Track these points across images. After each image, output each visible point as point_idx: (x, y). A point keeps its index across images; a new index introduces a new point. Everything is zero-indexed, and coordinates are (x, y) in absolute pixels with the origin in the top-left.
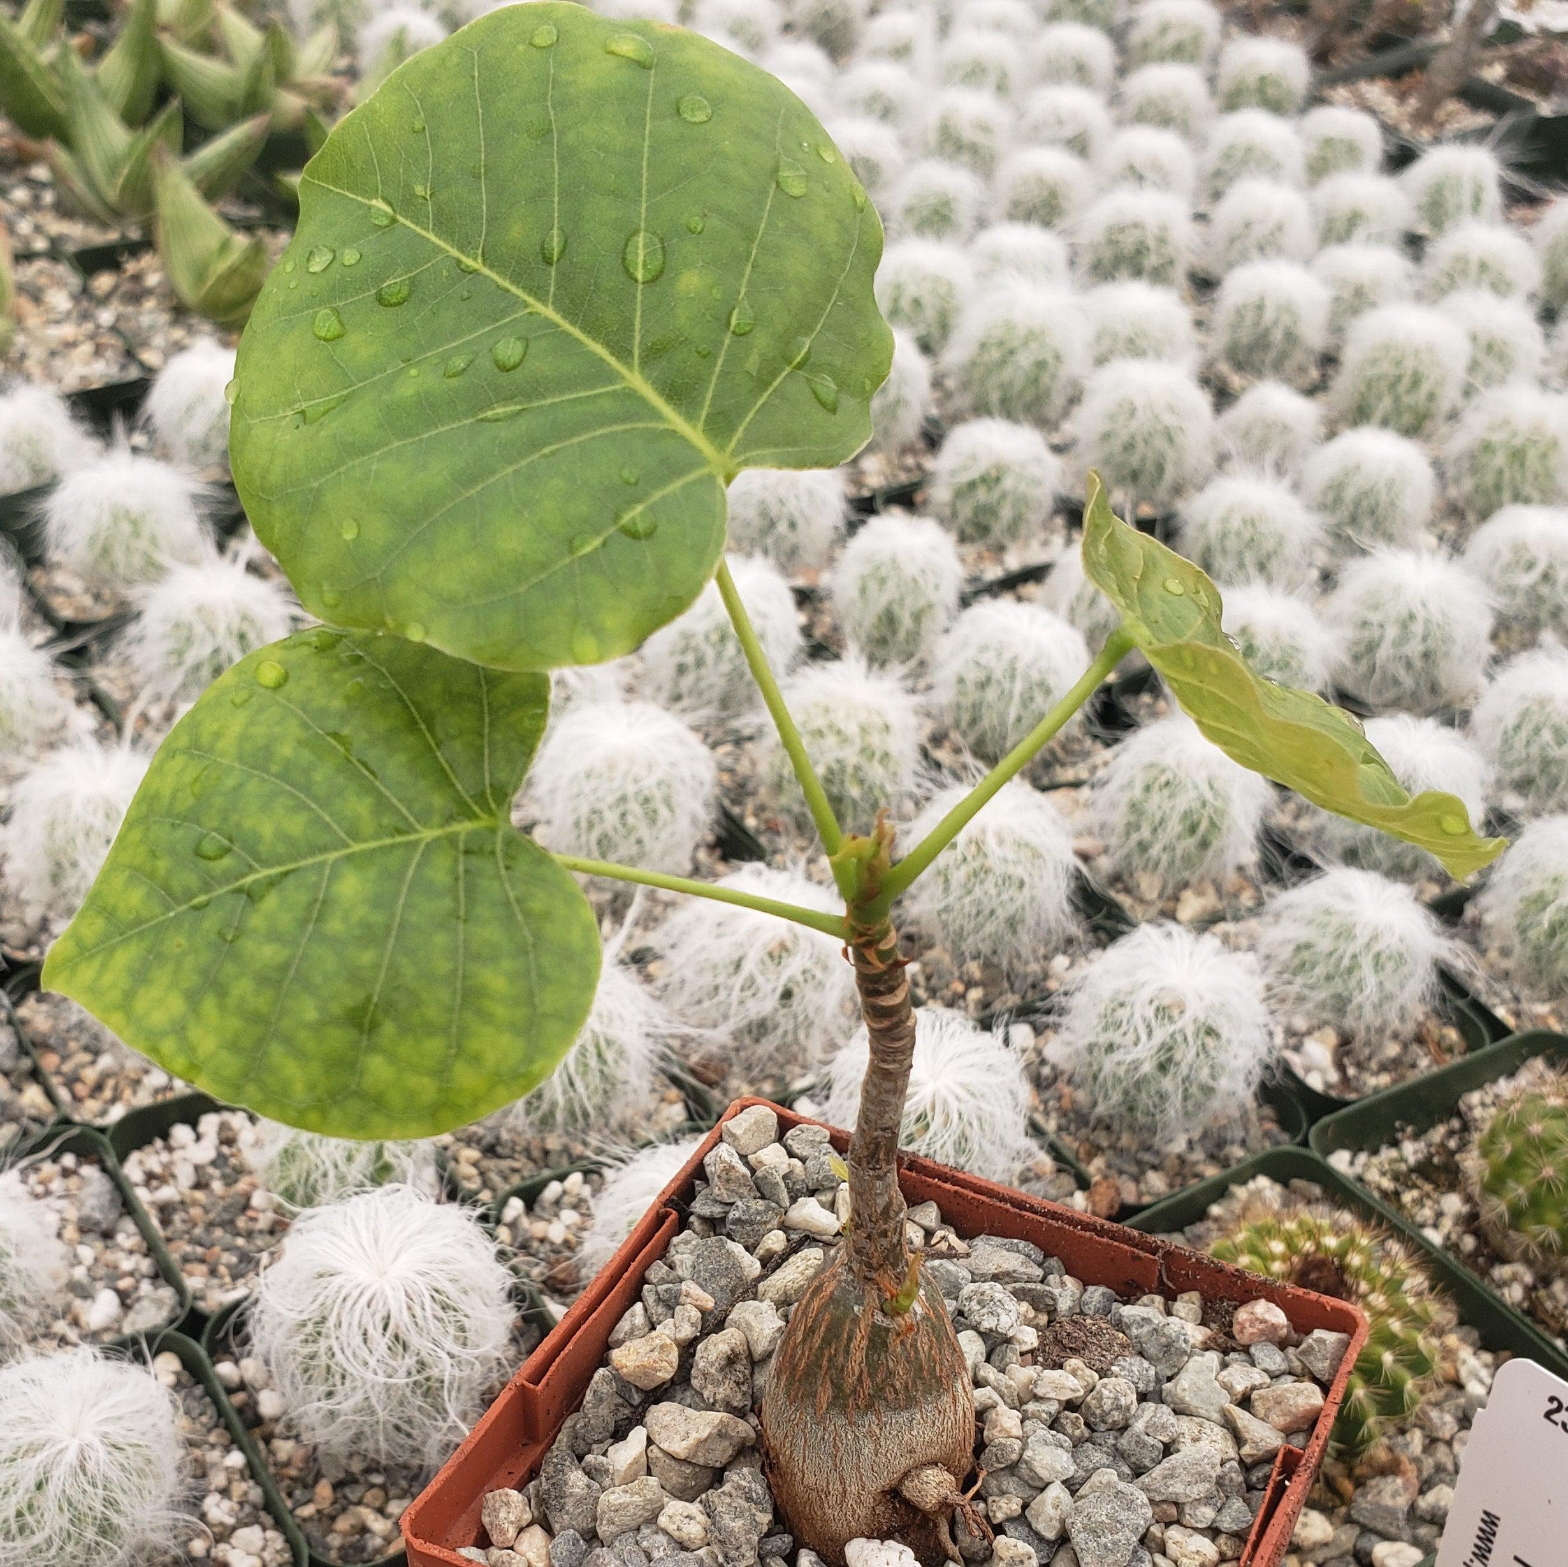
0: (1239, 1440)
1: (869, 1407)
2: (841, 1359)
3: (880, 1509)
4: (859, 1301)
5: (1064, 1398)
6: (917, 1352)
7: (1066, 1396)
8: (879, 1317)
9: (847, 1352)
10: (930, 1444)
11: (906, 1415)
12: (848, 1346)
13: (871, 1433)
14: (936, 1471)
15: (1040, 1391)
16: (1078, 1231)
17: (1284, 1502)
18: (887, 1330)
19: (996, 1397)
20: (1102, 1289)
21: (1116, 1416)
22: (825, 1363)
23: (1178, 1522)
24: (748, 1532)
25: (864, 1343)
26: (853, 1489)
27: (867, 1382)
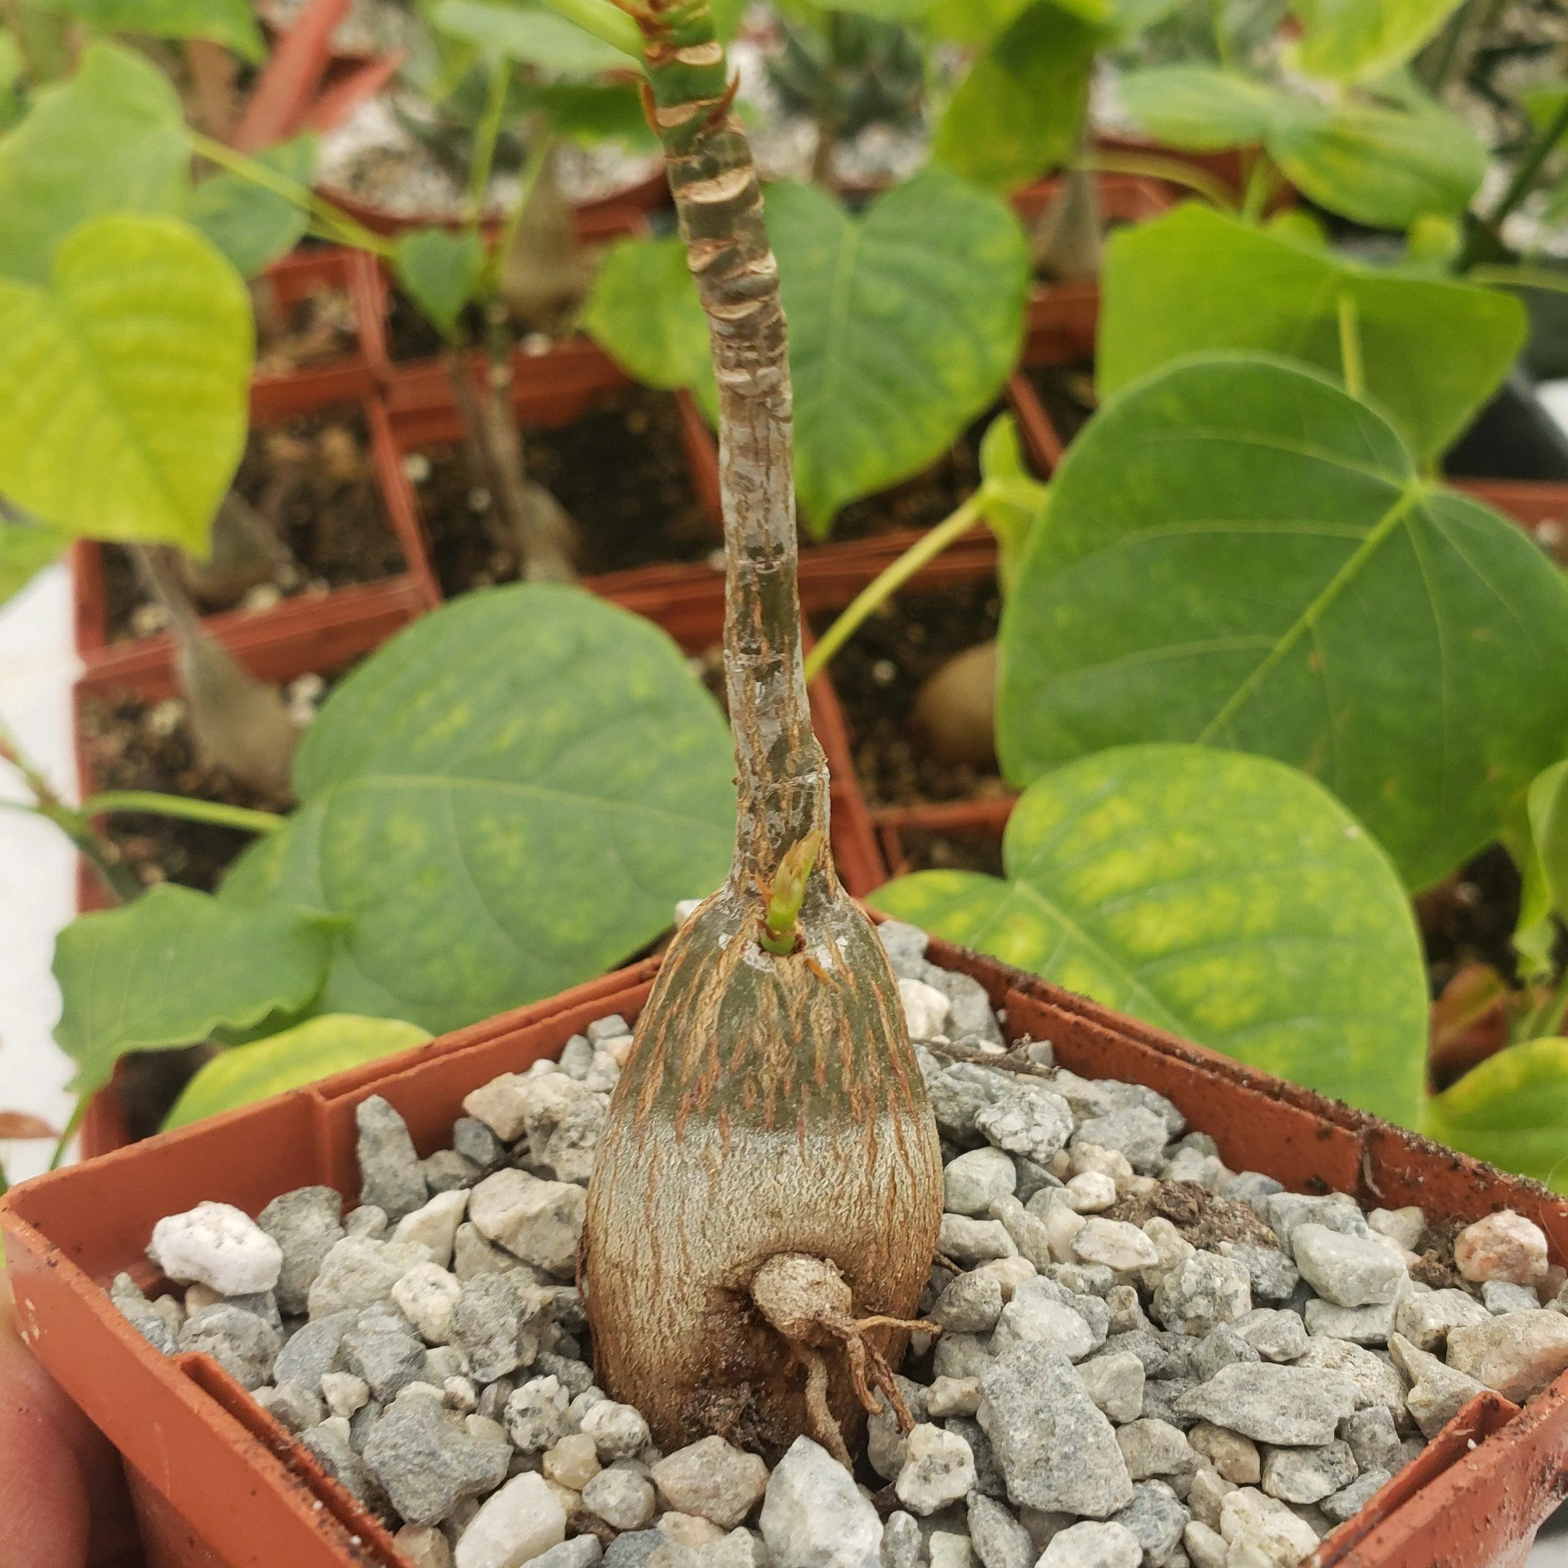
0: (1408, 1382)
1: (711, 1112)
2: (684, 1021)
3: (716, 1322)
4: (731, 927)
5: (1122, 1265)
6: (807, 1028)
7: (1127, 1262)
8: (753, 956)
9: (693, 1008)
10: (811, 1210)
11: (773, 1141)
12: (695, 999)
13: (705, 1162)
14: (815, 1263)
15: (1084, 1249)
16: (1243, 1090)
17: (1458, 1467)
18: (760, 975)
19: (1007, 1241)
20: (1260, 1178)
21: (1201, 1307)
22: (663, 1030)
23: (1259, 1486)
24: (500, 1313)
25: (720, 992)
26: (671, 1268)
27: (715, 1064)
